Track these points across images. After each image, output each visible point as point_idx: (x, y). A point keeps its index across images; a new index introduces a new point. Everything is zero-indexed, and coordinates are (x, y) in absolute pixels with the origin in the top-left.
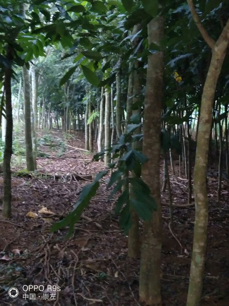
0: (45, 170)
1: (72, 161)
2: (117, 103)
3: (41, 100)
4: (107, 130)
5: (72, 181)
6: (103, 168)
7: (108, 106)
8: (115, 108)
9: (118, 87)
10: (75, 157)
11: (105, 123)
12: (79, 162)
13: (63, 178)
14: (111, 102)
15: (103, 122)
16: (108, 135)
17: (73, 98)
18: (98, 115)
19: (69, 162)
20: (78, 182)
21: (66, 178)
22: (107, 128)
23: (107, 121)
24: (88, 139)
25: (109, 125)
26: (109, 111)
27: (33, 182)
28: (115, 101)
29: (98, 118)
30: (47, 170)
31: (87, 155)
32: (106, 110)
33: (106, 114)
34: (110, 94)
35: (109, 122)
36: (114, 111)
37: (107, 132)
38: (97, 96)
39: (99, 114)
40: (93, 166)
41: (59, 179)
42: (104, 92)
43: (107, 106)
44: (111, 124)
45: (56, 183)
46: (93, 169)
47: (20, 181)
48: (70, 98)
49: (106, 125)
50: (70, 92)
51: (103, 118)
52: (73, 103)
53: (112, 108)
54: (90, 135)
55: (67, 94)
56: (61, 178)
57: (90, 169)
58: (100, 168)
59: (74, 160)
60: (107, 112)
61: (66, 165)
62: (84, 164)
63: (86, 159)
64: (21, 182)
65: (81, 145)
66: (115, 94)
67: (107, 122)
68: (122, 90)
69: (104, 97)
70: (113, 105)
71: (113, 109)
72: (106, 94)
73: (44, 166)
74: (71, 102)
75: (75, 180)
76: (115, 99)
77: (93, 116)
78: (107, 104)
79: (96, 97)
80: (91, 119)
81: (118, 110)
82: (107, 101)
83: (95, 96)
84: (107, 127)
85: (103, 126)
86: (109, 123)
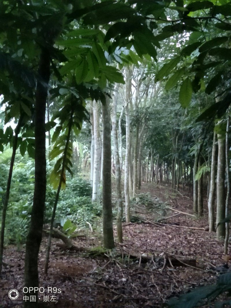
0: (134, 243)
1: (174, 228)
3: (149, 152)
4: (220, 190)
5: (165, 267)
6: (214, 244)
7: (222, 158)
10: (179, 223)
11: (218, 181)
13: (154, 262)
14: (226, 153)
15: (215, 178)
16: (222, 196)
18: (208, 170)
19: (169, 230)
20: (175, 270)
21: (158, 262)
23: (221, 178)
24: (197, 198)
25: (223, 184)
29: (208, 173)
31: (194, 220)
32: (219, 163)
33: (219, 169)
34: (224, 141)
35: (223, 179)
36: (230, 165)
37: (220, 193)
38: (208, 145)
39: (210, 167)
40: (200, 240)
42: (217, 140)
43: (220, 158)
44: (225, 181)
45: (141, 272)
46: (200, 244)
47: (89, 266)
48: (178, 149)
49: (219, 184)
50: (178, 142)
51: (215, 174)
52: (181, 154)
53: (227, 160)
54: (199, 194)
55: (175, 145)
56: (151, 261)
57: (195, 244)
58: (210, 243)
59: (177, 227)
60: (221, 166)
61: (163, 236)
62: (188, 234)
64: (90, 268)
65: (188, 205)
67: (220, 180)
69: (217, 146)
70: (228, 156)
71: (229, 162)
72: (219, 142)
73: (135, 236)
74: (179, 153)
75: (170, 266)
77: (203, 170)
78: (221, 155)
79: (206, 147)
80: (200, 174)
82: (220, 151)
84: (219, 186)
85: (215, 184)
86: (222, 181)
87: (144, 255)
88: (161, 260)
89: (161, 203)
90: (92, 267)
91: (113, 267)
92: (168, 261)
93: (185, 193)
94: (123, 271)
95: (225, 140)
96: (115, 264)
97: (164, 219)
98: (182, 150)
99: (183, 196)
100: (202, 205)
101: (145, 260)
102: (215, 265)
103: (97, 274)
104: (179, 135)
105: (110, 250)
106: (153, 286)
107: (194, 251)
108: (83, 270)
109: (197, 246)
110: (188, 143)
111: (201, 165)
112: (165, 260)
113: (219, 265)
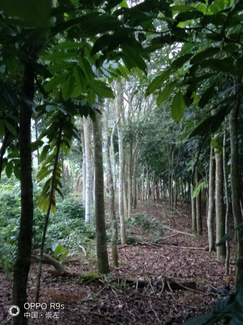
0: (130, 267)
1: (172, 249)
2: (231, 169)
3: (145, 169)
4: (219, 207)
5: (164, 291)
6: (215, 264)
7: (220, 174)
8: (230, 176)
9: (233, 143)
10: (177, 243)
11: (216, 197)
12: (182, 251)
13: (151, 286)
14: (224, 168)
15: (213, 195)
17: (178, 165)
18: (206, 186)
19: (167, 252)
20: (174, 294)
21: (156, 286)
22: (219, 204)
23: (219, 194)
24: (196, 216)
25: (222, 201)
26: (220, 181)
28: (229, 166)
29: (206, 190)
30: (133, 266)
31: (194, 240)
32: (217, 179)
33: (217, 185)
35: (221, 196)
36: (229, 181)
37: (219, 211)
38: (205, 160)
39: (208, 183)
40: (200, 260)
41: (145, 288)
42: (214, 155)
44: (224, 198)
45: (138, 297)
46: (200, 265)
48: (174, 165)
49: (217, 201)
50: (174, 158)
52: (178, 170)
53: (225, 176)
54: (197, 212)
55: (171, 160)
56: (148, 286)
57: (194, 266)
58: (210, 263)
59: (175, 248)
61: (161, 258)
62: (187, 254)
63: (191, 246)
65: (187, 224)
66: (229, 156)
67: (218, 196)
69: (214, 161)
70: (226, 171)
71: (227, 177)
72: (217, 157)
73: (131, 259)
74: (176, 170)
75: (169, 290)
76: (229, 163)
77: (201, 187)
78: (218, 171)
79: (203, 162)
80: (197, 191)
81: (233, 179)
82: (218, 166)
83: (203, 160)
84: (219, 202)
85: (214, 201)
86: (221, 198)
87: (141, 279)
88: (159, 283)
89: (158, 223)
90: (86, 294)
91: (108, 293)
92: (166, 285)
93: (183, 211)
94: (119, 297)
95: (222, 155)
96: (111, 290)
97: (162, 240)
98: (179, 166)
99: (181, 215)
100: (201, 224)
101: (142, 285)
102: (216, 287)
103: (91, 301)
104: (175, 150)
105: (105, 275)
106: (151, 312)
107: (194, 273)
108: (76, 297)
109: (197, 267)
110: (185, 158)
111: (198, 181)
112: (163, 283)
113: (220, 287)
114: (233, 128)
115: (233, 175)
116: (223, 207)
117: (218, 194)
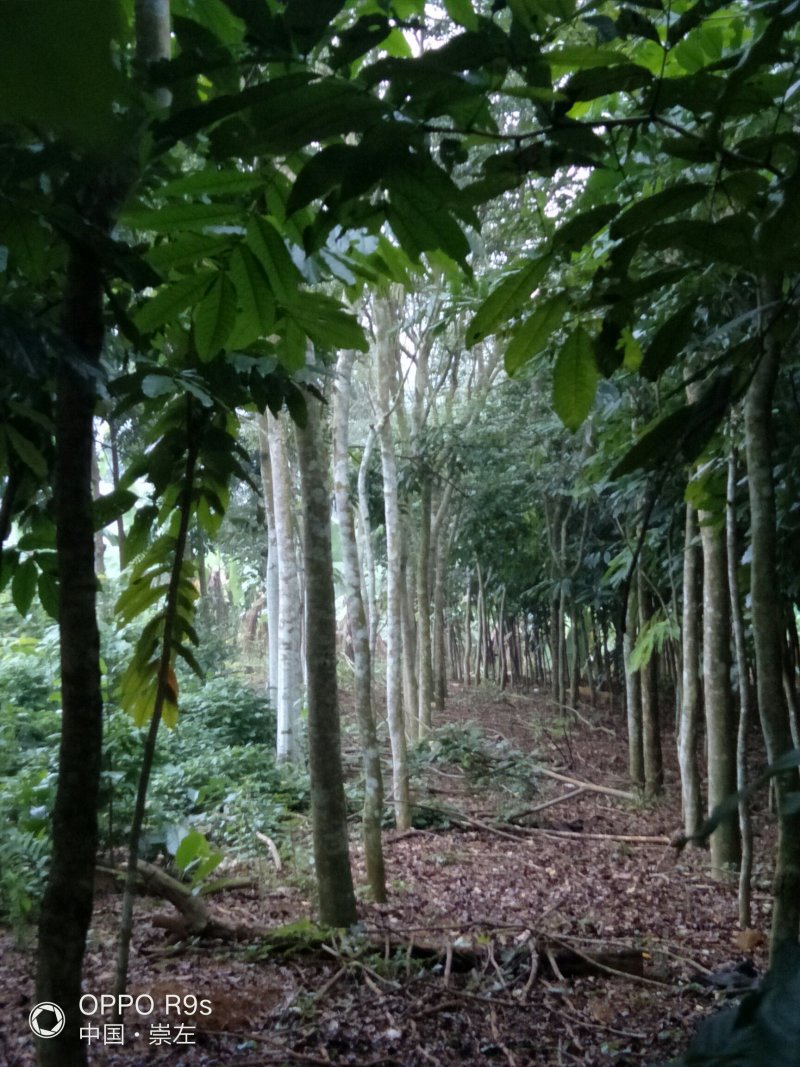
0: (426, 903)
1: (563, 843)
2: (753, 578)
3: (471, 577)
4: (716, 701)
5: (537, 982)
6: (705, 892)
7: (717, 593)
8: (749, 602)
9: (759, 491)
10: (581, 821)
11: (706, 670)
12: (595, 850)
13: (495, 964)
14: (731, 574)
15: (697, 663)
16: (722, 723)
17: (582, 563)
18: (674, 633)
19: (549, 851)
20: (571, 991)
21: (510, 964)
22: (717, 692)
23: (717, 660)
24: (640, 731)
25: (725, 682)
26: (719, 615)
27: (333, 992)
28: (748, 565)
29: (673, 647)
30: (435, 900)
31: (634, 811)
32: (709, 610)
33: (708, 630)
35: (722, 666)
36: (747, 617)
37: (716, 714)
38: (668, 548)
39: (680, 625)
40: (656, 878)
41: (474, 971)
42: (696, 531)
43: (712, 592)
44: (733, 672)
45: (452, 1002)
46: (655, 894)
47: (272, 991)
48: (569, 565)
49: (711, 682)
50: (569, 542)
51: (697, 648)
52: (581, 582)
53: (733, 600)
54: (645, 718)
55: (558, 549)
56: (485, 964)
57: (637, 896)
58: (688, 888)
59: (574, 838)
60: (714, 621)
61: (527, 871)
62: (614, 860)
64: (275, 998)
65: (612, 759)
67: (714, 668)
68: (780, 513)
69: (698, 551)
70: (737, 583)
71: (741, 603)
72: (706, 539)
73: (430, 876)
74: (574, 580)
76: (747, 558)
77: (655, 636)
78: (712, 582)
79: (663, 555)
80: (645, 651)
81: (759, 612)
82: (711, 568)
83: (661, 549)
84: (714, 687)
85: (698, 683)
86: (721, 672)
87: (462, 942)
88: (522, 956)
89: (517, 757)
90: (279, 994)
91: (354, 991)
92: (544, 961)
93: (598, 716)
94: (388, 1003)
95: (723, 532)
96: (362, 981)
97: (529, 812)
98: (584, 569)
99: (592, 728)
100: (657, 758)
101: (465, 962)
102: (708, 967)
103: (298, 1017)
104: (569, 515)
105: (342, 932)
106: (495, 1052)
107: (636, 921)
108: (248, 1005)
109: (645, 900)
110: (602, 543)
111: (648, 617)
112: (535, 956)
113: (721, 966)
114: (759, 443)
115: (757, 598)
116: (730, 701)
117: (712, 658)
